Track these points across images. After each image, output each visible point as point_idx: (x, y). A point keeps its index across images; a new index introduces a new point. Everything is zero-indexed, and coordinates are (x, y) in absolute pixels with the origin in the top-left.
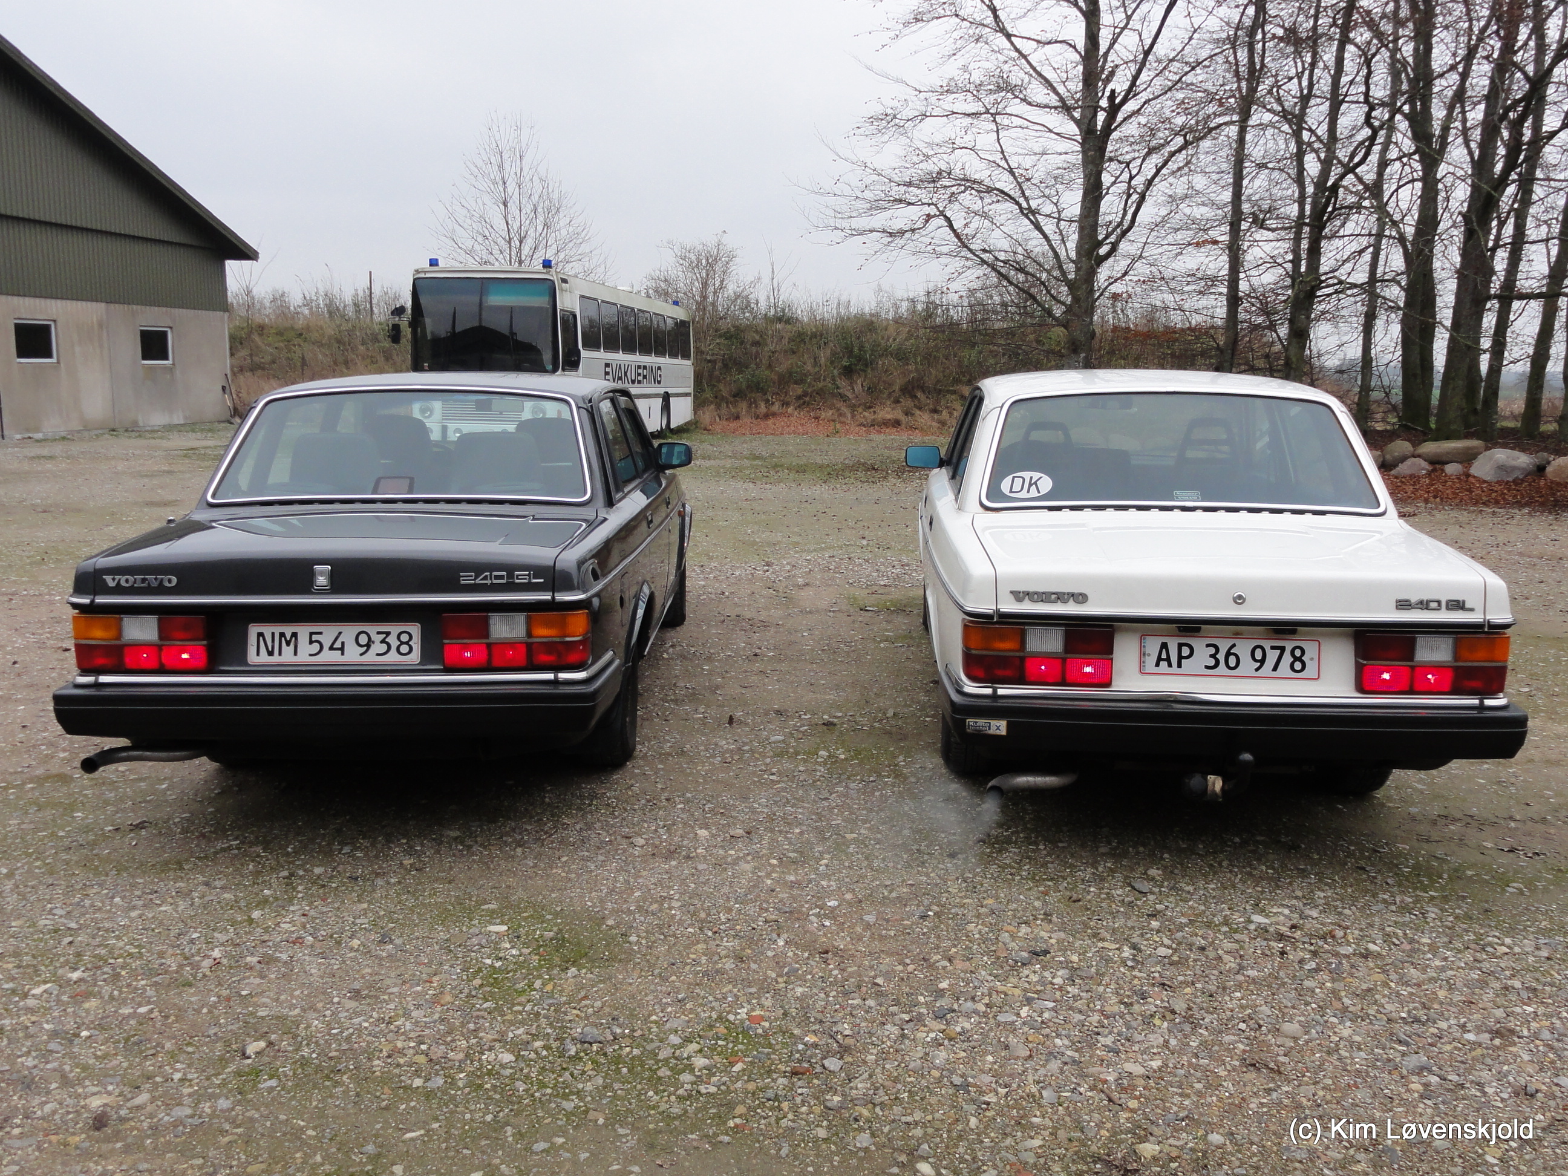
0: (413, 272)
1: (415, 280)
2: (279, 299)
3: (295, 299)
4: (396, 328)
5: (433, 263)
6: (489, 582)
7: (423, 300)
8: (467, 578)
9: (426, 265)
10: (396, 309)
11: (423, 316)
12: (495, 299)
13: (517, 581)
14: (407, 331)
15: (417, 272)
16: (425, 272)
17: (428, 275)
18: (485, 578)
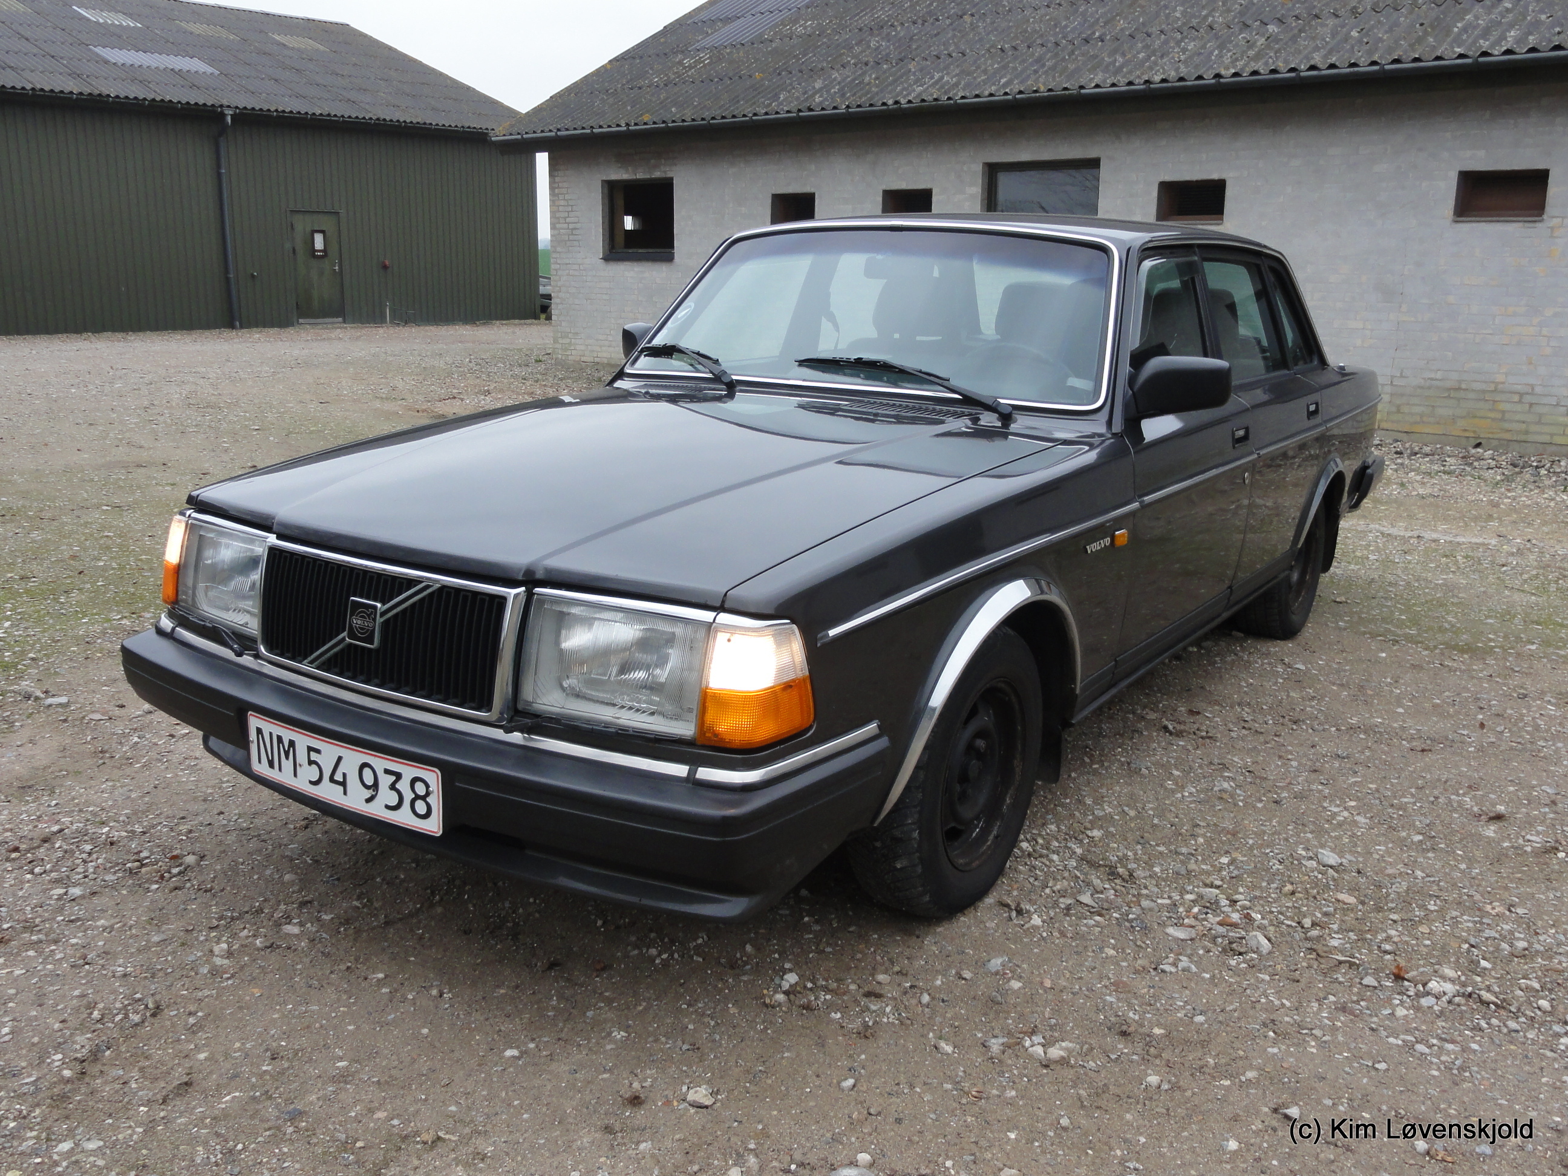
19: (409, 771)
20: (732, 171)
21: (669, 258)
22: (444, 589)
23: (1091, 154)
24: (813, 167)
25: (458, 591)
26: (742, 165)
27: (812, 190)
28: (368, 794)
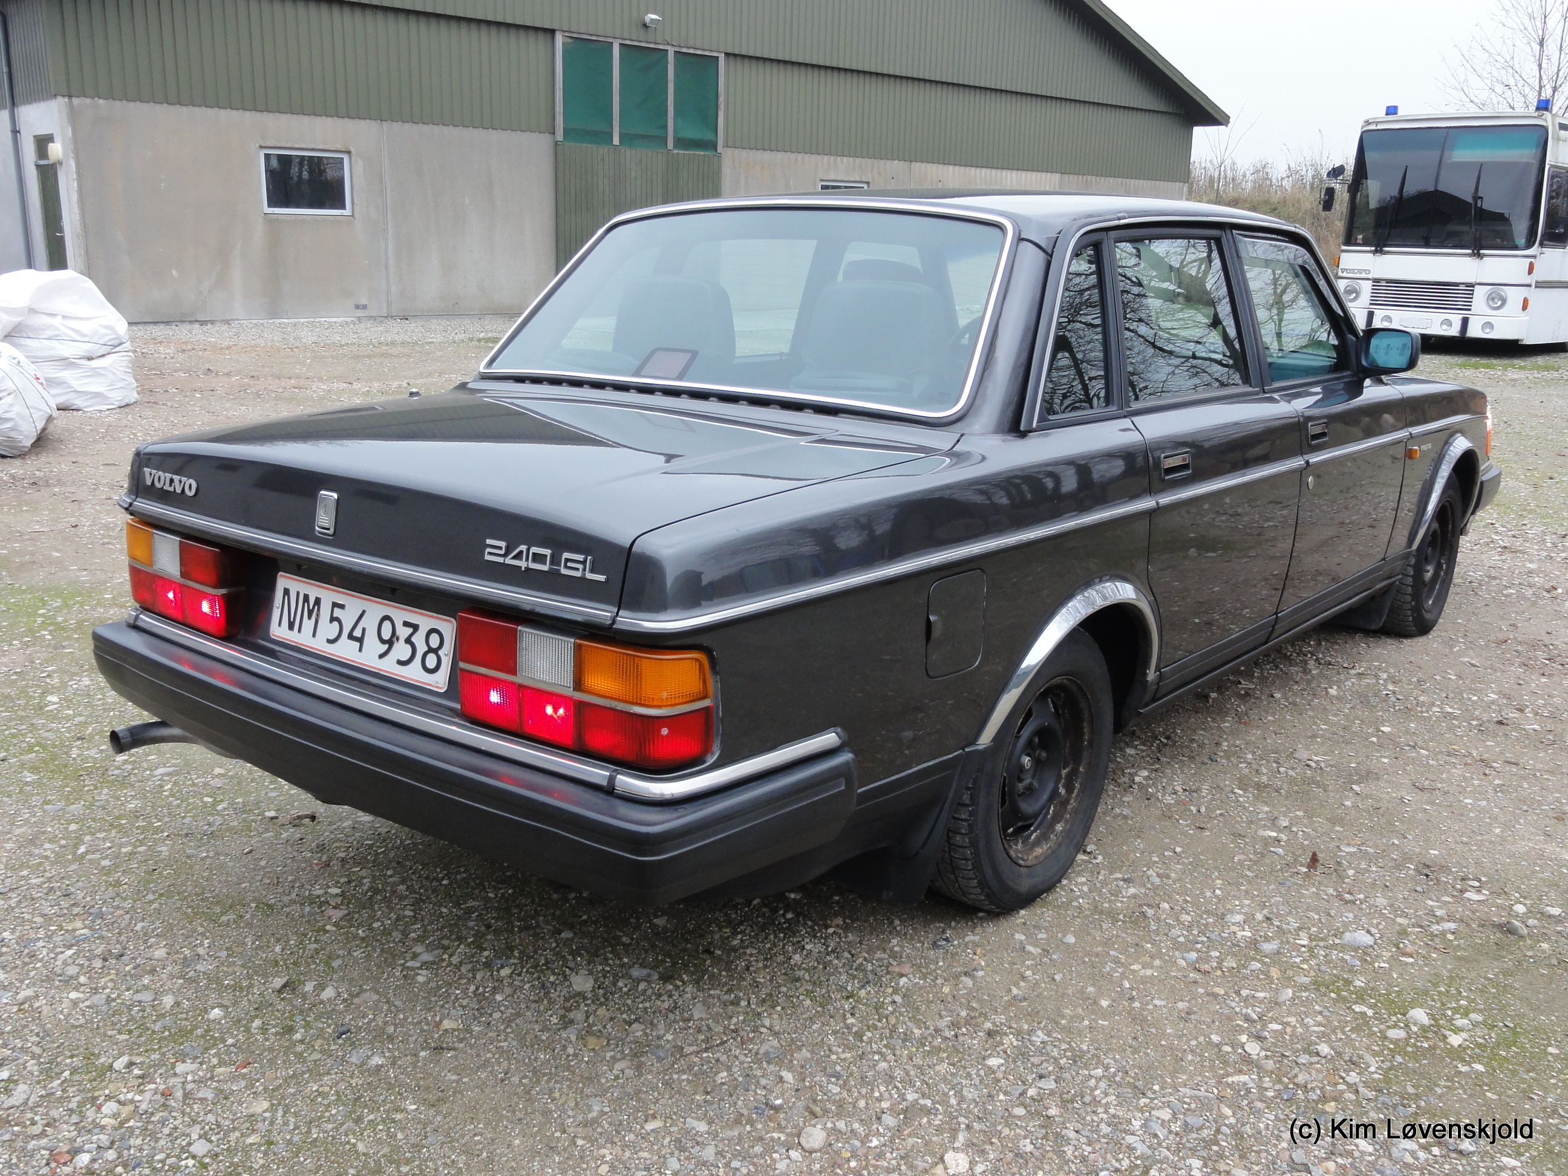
0: (1361, 123)
1: (1363, 133)
2: (1262, 172)
3: (1278, 171)
4: (1330, 192)
5: (1392, 110)
6: (523, 564)
7: (1369, 157)
8: (494, 550)
9: (1381, 114)
10: (1334, 169)
11: (1366, 178)
12: (1463, 155)
13: (564, 571)
14: (1342, 195)
15: (1368, 123)
16: (1377, 123)
17: (1380, 127)
18: (518, 556)
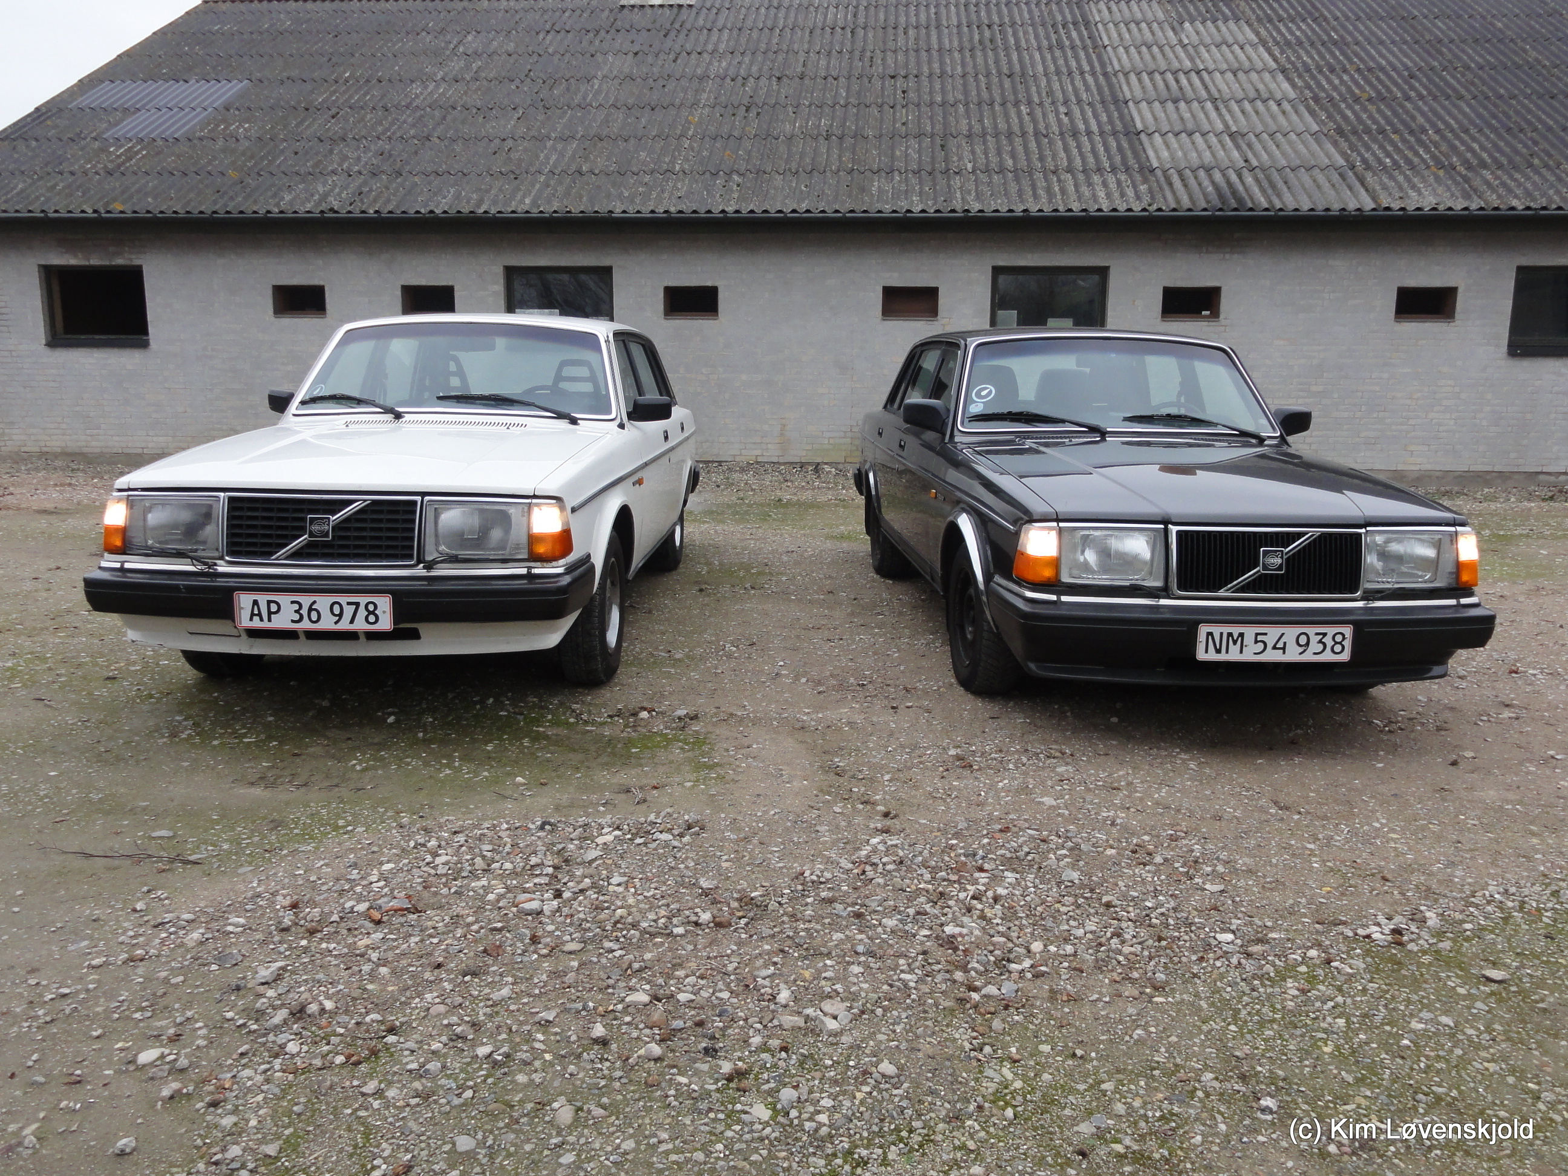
19: (1331, 630)
20: (221, 261)
21: (144, 345)
22: (1323, 534)
23: (605, 262)
24: (320, 262)
25: (1331, 534)
26: (232, 257)
27: (321, 283)
28: (1301, 649)
